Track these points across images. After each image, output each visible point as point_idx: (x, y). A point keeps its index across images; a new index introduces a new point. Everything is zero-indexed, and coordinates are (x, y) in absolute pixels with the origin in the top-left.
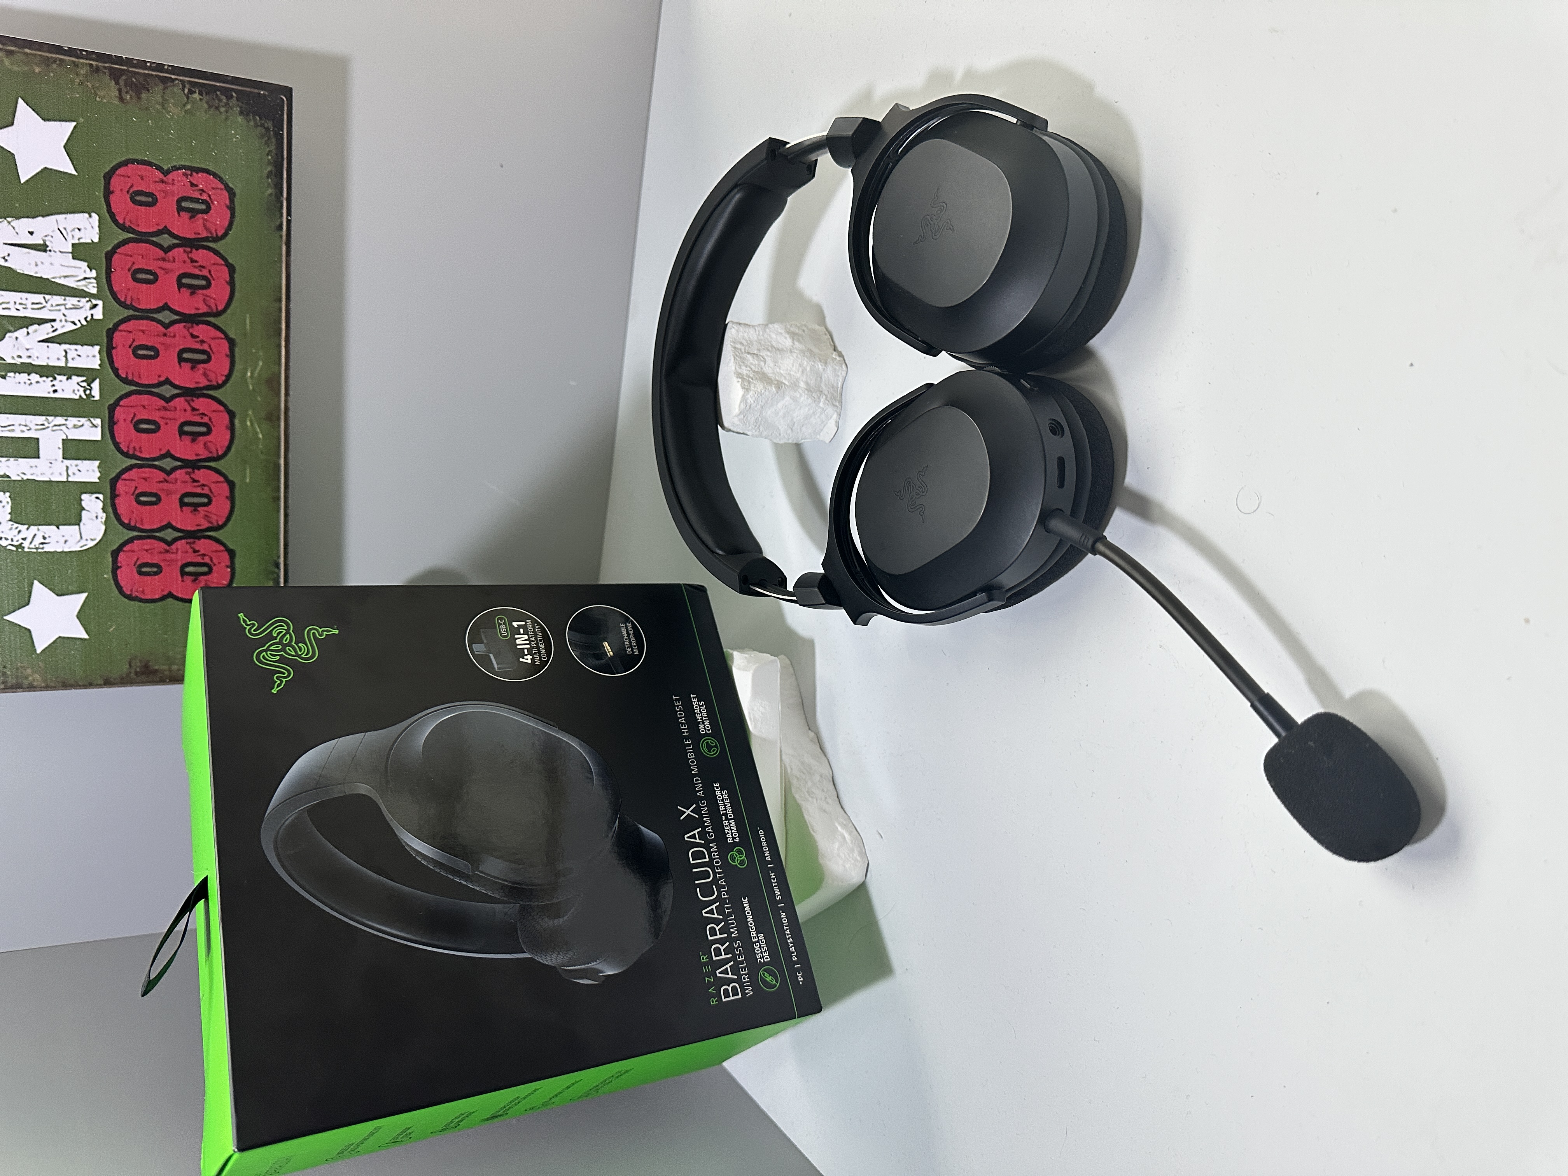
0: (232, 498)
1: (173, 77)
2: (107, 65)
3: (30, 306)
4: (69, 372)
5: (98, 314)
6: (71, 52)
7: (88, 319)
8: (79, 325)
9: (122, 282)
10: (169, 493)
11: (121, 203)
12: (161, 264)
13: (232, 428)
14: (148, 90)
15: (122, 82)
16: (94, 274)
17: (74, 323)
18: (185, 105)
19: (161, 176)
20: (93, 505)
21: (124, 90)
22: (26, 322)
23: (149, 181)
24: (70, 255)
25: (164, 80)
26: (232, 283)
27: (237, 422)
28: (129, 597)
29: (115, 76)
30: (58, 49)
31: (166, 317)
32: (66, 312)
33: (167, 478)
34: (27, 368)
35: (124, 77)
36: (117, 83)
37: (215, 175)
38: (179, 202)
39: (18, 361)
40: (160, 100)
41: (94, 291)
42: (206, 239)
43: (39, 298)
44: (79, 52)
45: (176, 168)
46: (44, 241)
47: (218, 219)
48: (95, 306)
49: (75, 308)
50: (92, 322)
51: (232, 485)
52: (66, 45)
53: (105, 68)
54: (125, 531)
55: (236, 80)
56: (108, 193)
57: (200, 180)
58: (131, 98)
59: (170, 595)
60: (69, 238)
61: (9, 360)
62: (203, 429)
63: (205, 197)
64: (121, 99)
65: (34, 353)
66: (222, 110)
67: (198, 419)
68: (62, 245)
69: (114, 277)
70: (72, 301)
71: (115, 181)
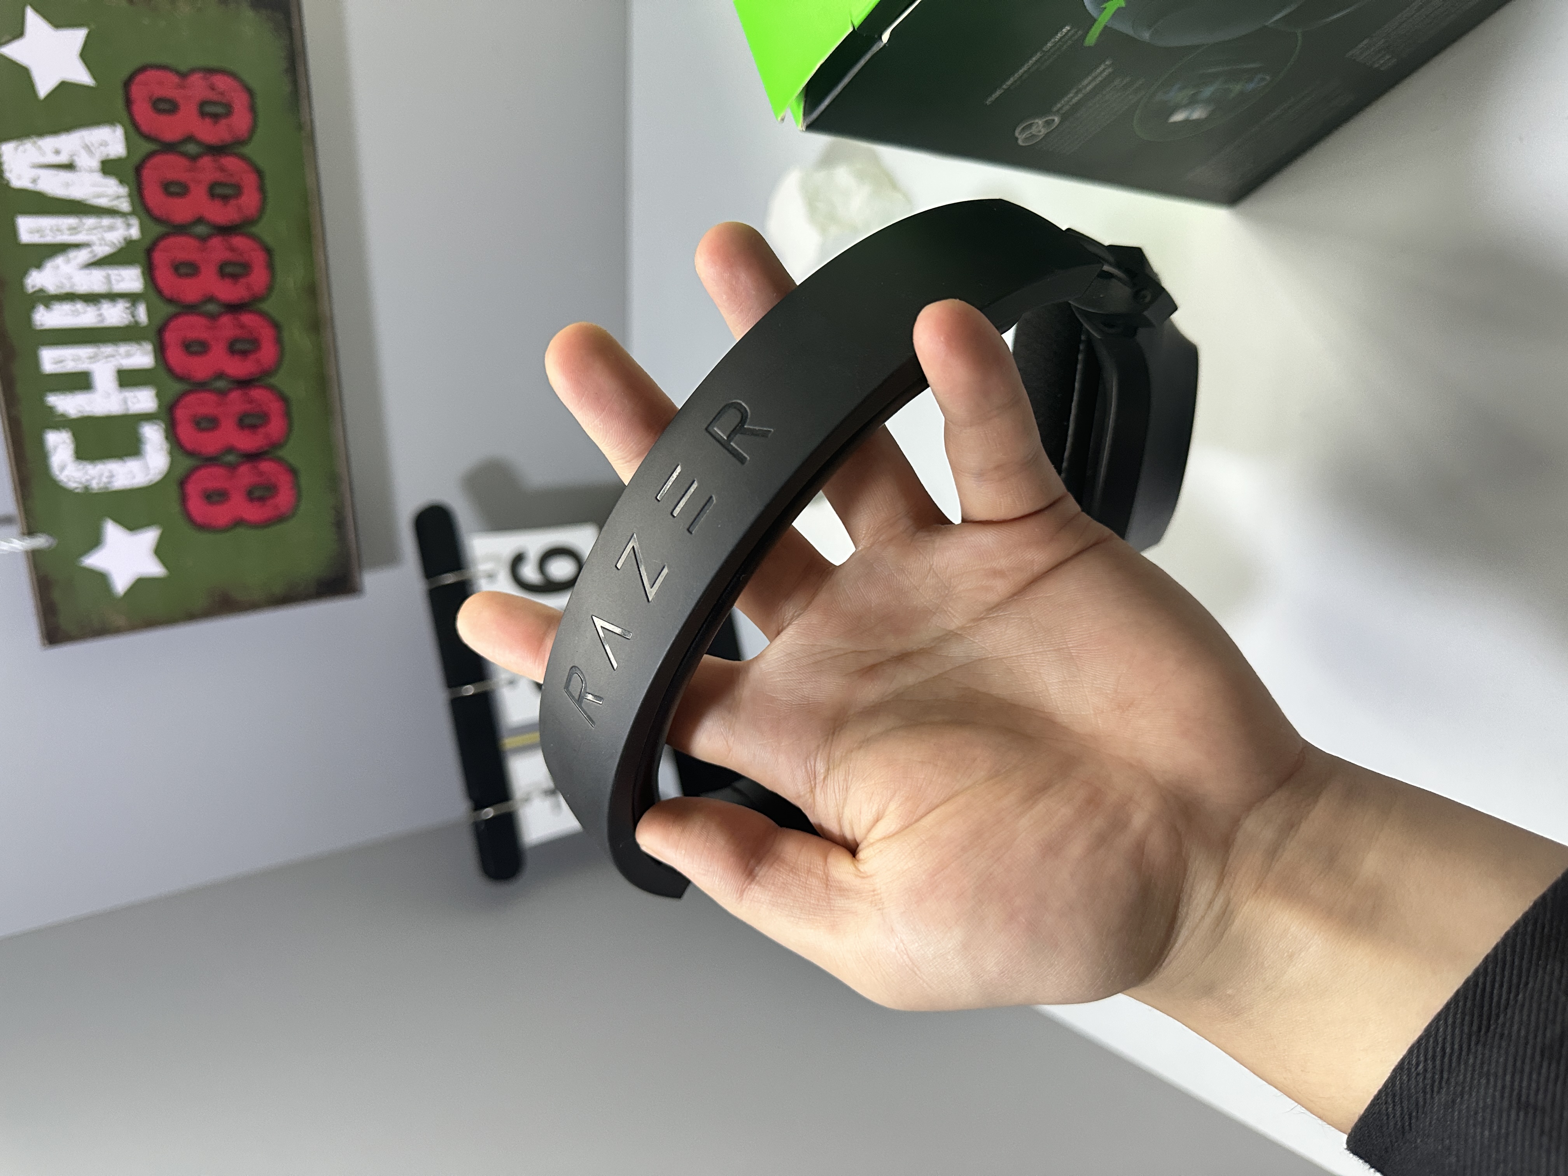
0: (288, 416)
3: (65, 230)
4: (112, 297)
5: (135, 232)
7: (126, 240)
8: (118, 246)
9: (154, 195)
10: (226, 415)
11: (142, 110)
12: (190, 174)
13: (280, 342)
16: (125, 190)
17: (112, 244)
18: (194, 3)
19: (179, 80)
20: (153, 435)
22: (63, 248)
23: (168, 86)
24: (100, 173)
26: (262, 189)
27: (284, 335)
28: (200, 528)
31: (201, 230)
32: (103, 234)
33: (223, 400)
34: (70, 297)
37: (233, 76)
38: (200, 107)
39: (62, 290)
41: (128, 209)
42: (232, 144)
43: (74, 221)
46: (71, 159)
47: (240, 121)
48: (129, 226)
49: (111, 228)
50: (130, 243)
51: (286, 401)
54: (190, 459)
56: (129, 102)
57: (221, 82)
59: (240, 522)
60: (96, 154)
61: (52, 291)
63: (225, 99)
65: (77, 280)
66: (232, 6)
67: (245, 336)
68: (89, 162)
69: (146, 193)
70: (106, 221)
71: (135, 89)
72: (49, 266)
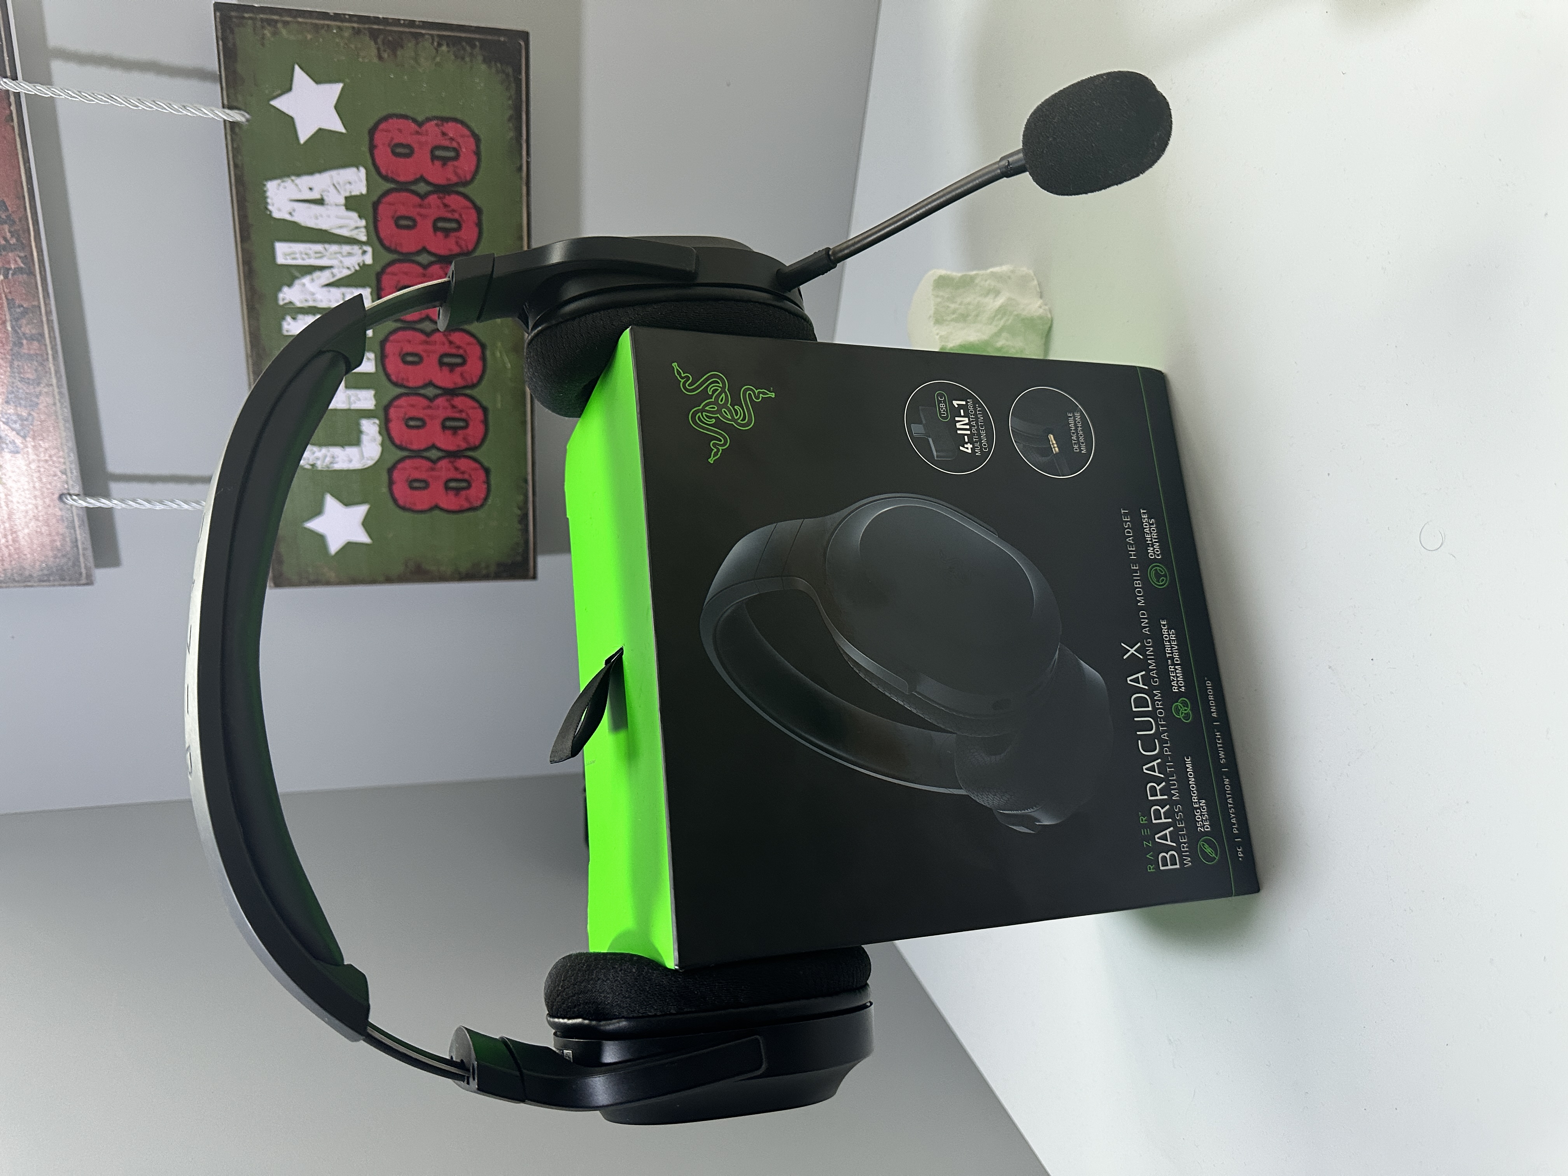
0: (485, 422)
1: (423, 31)
2: (367, 26)
3: (313, 255)
5: (368, 259)
6: (337, 17)
7: (361, 264)
8: (353, 270)
9: (387, 228)
10: (432, 418)
11: (383, 154)
12: (418, 210)
13: (483, 358)
14: (402, 47)
15: (379, 41)
16: (363, 223)
17: (348, 268)
18: (434, 58)
19: (416, 128)
20: (370, 429)
21: (382, 48)
22: (309, 270)
23: (405, 133)
24: (344, 207)
25: (417, 36)
26: (479, 224)
27: (488, 353)
28: (403, 508)
29: (374, 35)
30: (325, 15)
31: (424, 259)
32: (342, 259)
33: (431, 404)
34: (313, 311)
35: (382, 37)
36: (376, 43)
37: (462, 123)
38: (432, 152)
39: (305, 305)
40: (413, 54)
41: (364, 238)
42: (456, 184)
43: (319, 247)
44: (342, 16)
45: (428, 120)
46: (322, 195)
47: (466, 164)
48: (364, 252)
49: (350, 254)
50: (364, 267)
51: (485, 410)
52: (331, 12)
53: (365, 28)
54: (398, 451)
55: (478, 30)
56: (372, 147)
57: (451, 129)
58: (389, 56)
59: (437, 507)
60: (342, 192)
61: (299, 304)
62: (459, 360)
63: (455, 145)
64: (380, 58)
65: (319, 296)
66: (467, 59)
67: (454, 351)
68: (336, 199)
69: (380, 225)
70: (346, 248)
71: (378, 136)
72: (297, 284)
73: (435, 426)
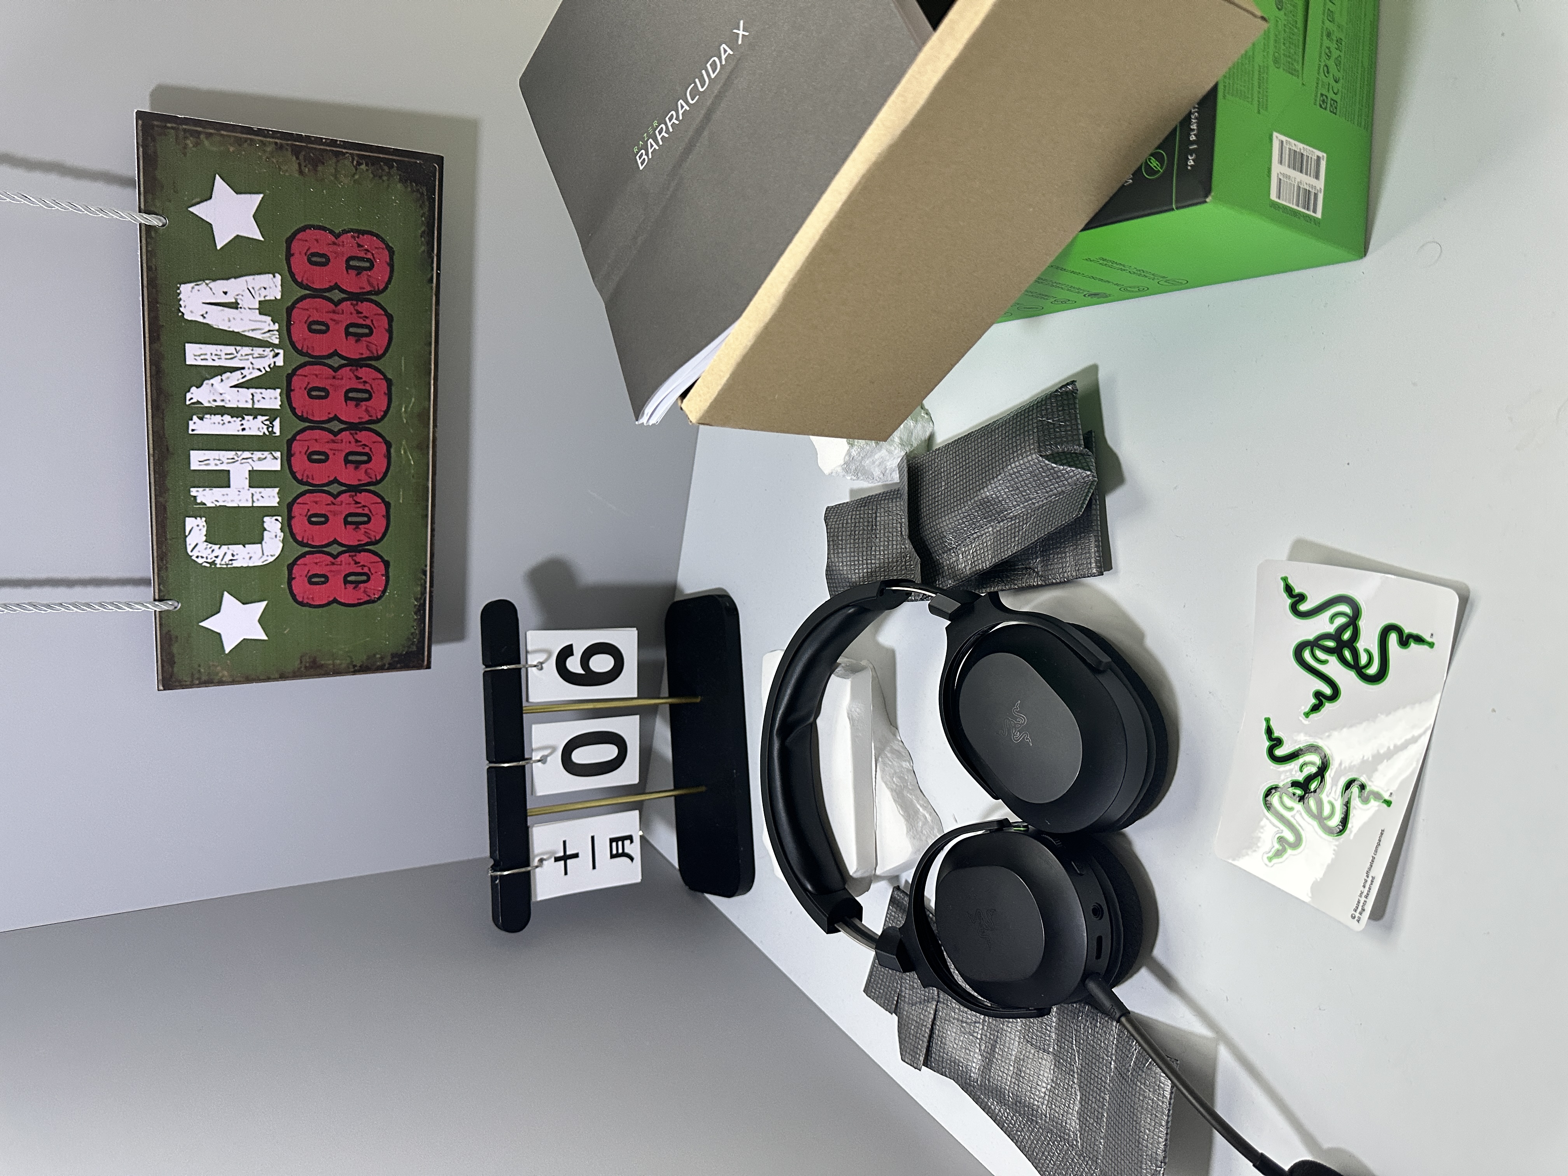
0: (388, 517)
1: (344, 151)
2: (289, 142)
3: (223, 356)
4: (255, 413)
5: (280, 361)
6: (260, 132)
7: (272, 366)
8: (264, 372)
9: (300, 332)
10: (335, 514)
11: (300, 263)
12: (331, 315)
13: (388, 456)
14: (323, 163)
15: (301, 157)
16: (276, 326)
17: (259, 370)
18: (353, 176)
19: (333, 239)
20: (273, 526)
21: (303, 164)
22: (221, 371)
23: (322, 243)
24: (257, 311)
25: (337, 154)
26: (390, 331)
27: (392, 450)
28: (301, 604)
29: (296, 151)
30: (249, 130)
31: (336, 362)
32: (253, 361)
33: (334, 501)
34: (221, 411)
35: (303, 153)
36: (297, 158)
37: (377, 236)
38: (347, 261)
39: (214, 404)
40: (333, 171)
41: (277, 342)
42: (369, 293)
43: (231, 349)
44: (266, 132)
45: (345, 232)
48: (277, 355)
49: (261, 357)
50: (274, 368)
52: (255, 127)
53: (287, 145)
54: (299, 547)
55: (396, 152)
56: (289, 255)
57: (367, 241)
58: (309, 170)
59: (335, 601)
60: (256, 296)
61: (206, 404)
62: (365, 458)
64: (301, 172)
65: (227, 397)
66: (385, 178)
67: (360, 450)
68: (250, 303)
69: (293, 329)
70: (258, 351)
71: (295, 245)
72: (206, 384)
73: (336, 522)
